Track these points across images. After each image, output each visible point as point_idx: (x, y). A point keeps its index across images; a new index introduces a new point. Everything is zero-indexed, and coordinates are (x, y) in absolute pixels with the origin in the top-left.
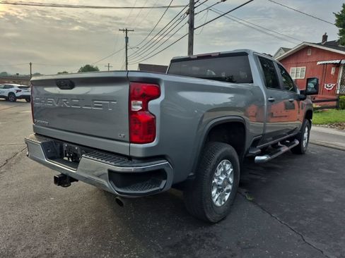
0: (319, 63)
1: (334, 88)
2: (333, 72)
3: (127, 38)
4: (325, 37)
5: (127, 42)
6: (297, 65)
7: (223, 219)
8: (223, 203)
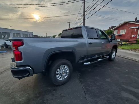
0: (130, 28)
1: (136, 36)
2: (135, 31)
3: (69, 25)
4: (136, 19)
5: (69, 26)
6: (123, 29)
7: (64, 84)
8: (64, 79)
